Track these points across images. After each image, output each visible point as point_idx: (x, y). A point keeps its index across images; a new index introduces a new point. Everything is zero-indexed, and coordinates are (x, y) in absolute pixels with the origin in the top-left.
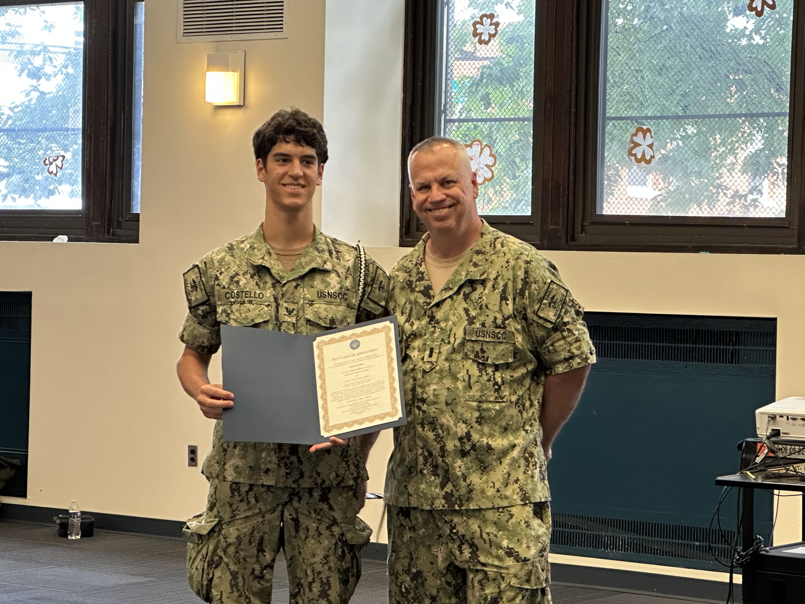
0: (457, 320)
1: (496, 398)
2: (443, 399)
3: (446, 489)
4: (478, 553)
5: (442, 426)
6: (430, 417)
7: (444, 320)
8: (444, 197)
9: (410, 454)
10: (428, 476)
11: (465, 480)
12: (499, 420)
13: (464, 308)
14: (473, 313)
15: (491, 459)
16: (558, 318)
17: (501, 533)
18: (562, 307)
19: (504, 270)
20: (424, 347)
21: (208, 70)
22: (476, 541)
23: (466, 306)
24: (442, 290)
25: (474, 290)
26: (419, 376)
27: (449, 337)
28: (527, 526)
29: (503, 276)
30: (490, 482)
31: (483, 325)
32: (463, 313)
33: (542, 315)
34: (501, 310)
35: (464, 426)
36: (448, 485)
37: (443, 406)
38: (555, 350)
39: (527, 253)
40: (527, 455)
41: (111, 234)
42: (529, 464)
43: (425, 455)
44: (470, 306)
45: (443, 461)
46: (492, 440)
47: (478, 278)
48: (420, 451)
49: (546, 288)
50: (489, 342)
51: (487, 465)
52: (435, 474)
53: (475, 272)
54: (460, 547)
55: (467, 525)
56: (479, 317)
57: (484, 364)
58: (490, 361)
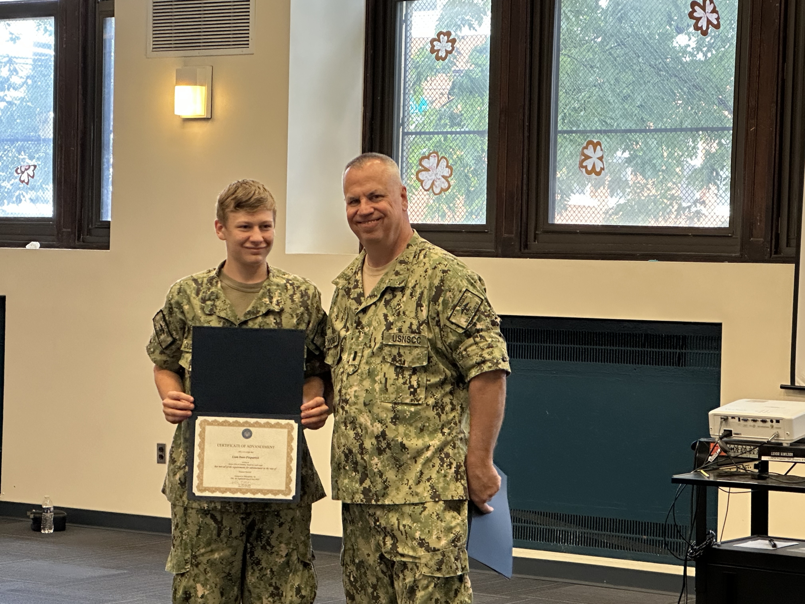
0: (377, 325)
1: (412, 400)
2: (361, 400)
3: (364, 485)
4: (397, 544)
5: (361, 425)
6: (350, 416)
7: (368, 325)
8: (372, 210)
10: (350, 472)
11: (381, 477)
12: (415, 421)
13: (384, 314)
14: (391, 319)
15: (406, 457)
16: (470, 323)
17: (415, 524)
18: (475, 315)
19: (422, 278)
20: (351, 351)
21: (177, 84)
22: (395, 533)
23: (385, 311)
24: (368, 297)
25: (395, 296)
26: (344, 377)
27: (370, 342)
28: (438, 519)
29: (421, 284)
30: (405, 480)
31: (400, 330)
32: (382, 318)
33: (454, 321)
34: (416, 317)
35: (379, 425)
36: (366, 481)
37: (361, 406)
38: (468, 355)
39: (446, 263)
40: (442, 456)
41: (81, 240)
42: (444, 463)
43: (345, 453)
44: (388, 312)
45: (362, 458)
46: (407, 440)
47: (397, 286)
48: (342, 449)
49: (460, 296)
50: (406, 346)
51: (402, 463)
52: (356, 470)
53: (395, 280)
54: (384, 539)
55: (388, 518)
56: (397, 323)
57: (401, 368)
58: (406, 365)
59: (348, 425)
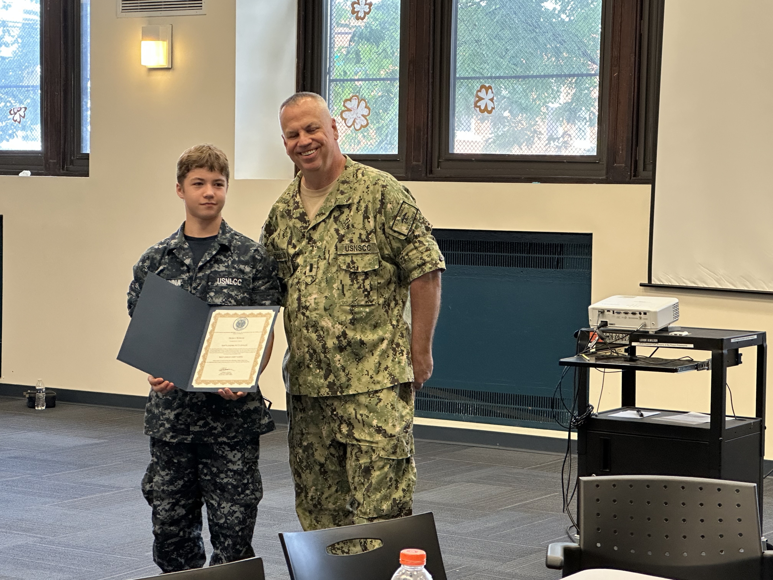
0: (330, 239)
1: (366, 302)
2: (322, 306)
3: (329, 380)
4: (353, 431)
5: (322, 328)
6: (312, 321)
7: (320, 240)
8: (310, 141)
9: (298, 351)
10: (314, 370)
11: (344, 371)
12: (369, 320)
13: (335, 229)
14: (342, 232)
15: (364, 352)
16: (410, 231)
17: (371, 414)
18: (413, 223)
19: (365, 194)
20: (305, 264)
21: (143, 39)
22: (352, 421)
23: (336, 227)
24: (317, 216)
25: (342, 213)
26: (303, 287)
27: (324, 254)
28: (393, 408)
29: (364, 199)
30: (365, 371)
31: (351, 241)
32: (334, 233)
33: (396, 229)
34: (364, 228)
35: (340, 326)
36: (330, 376)
37: (321, 311)
38: (410, 259)
39: (383, 179)
40: (394, 346)
41: (65, 169)
42: (396, 353)
43: (310, 353)
44: (339, 226)
45: (325, 357)
46: (364, 336)
47: (345, 203)
48: (306, 349)
49: (399, 207)
50: (357, 254)
51: (361, 357)
52: (320, 367)
53: (341, 199)
54: (339, 426)
55: (345, 408)
56: (347, 235)
57: (355, 273)
58: (360, 270)
59: (310, 329)
